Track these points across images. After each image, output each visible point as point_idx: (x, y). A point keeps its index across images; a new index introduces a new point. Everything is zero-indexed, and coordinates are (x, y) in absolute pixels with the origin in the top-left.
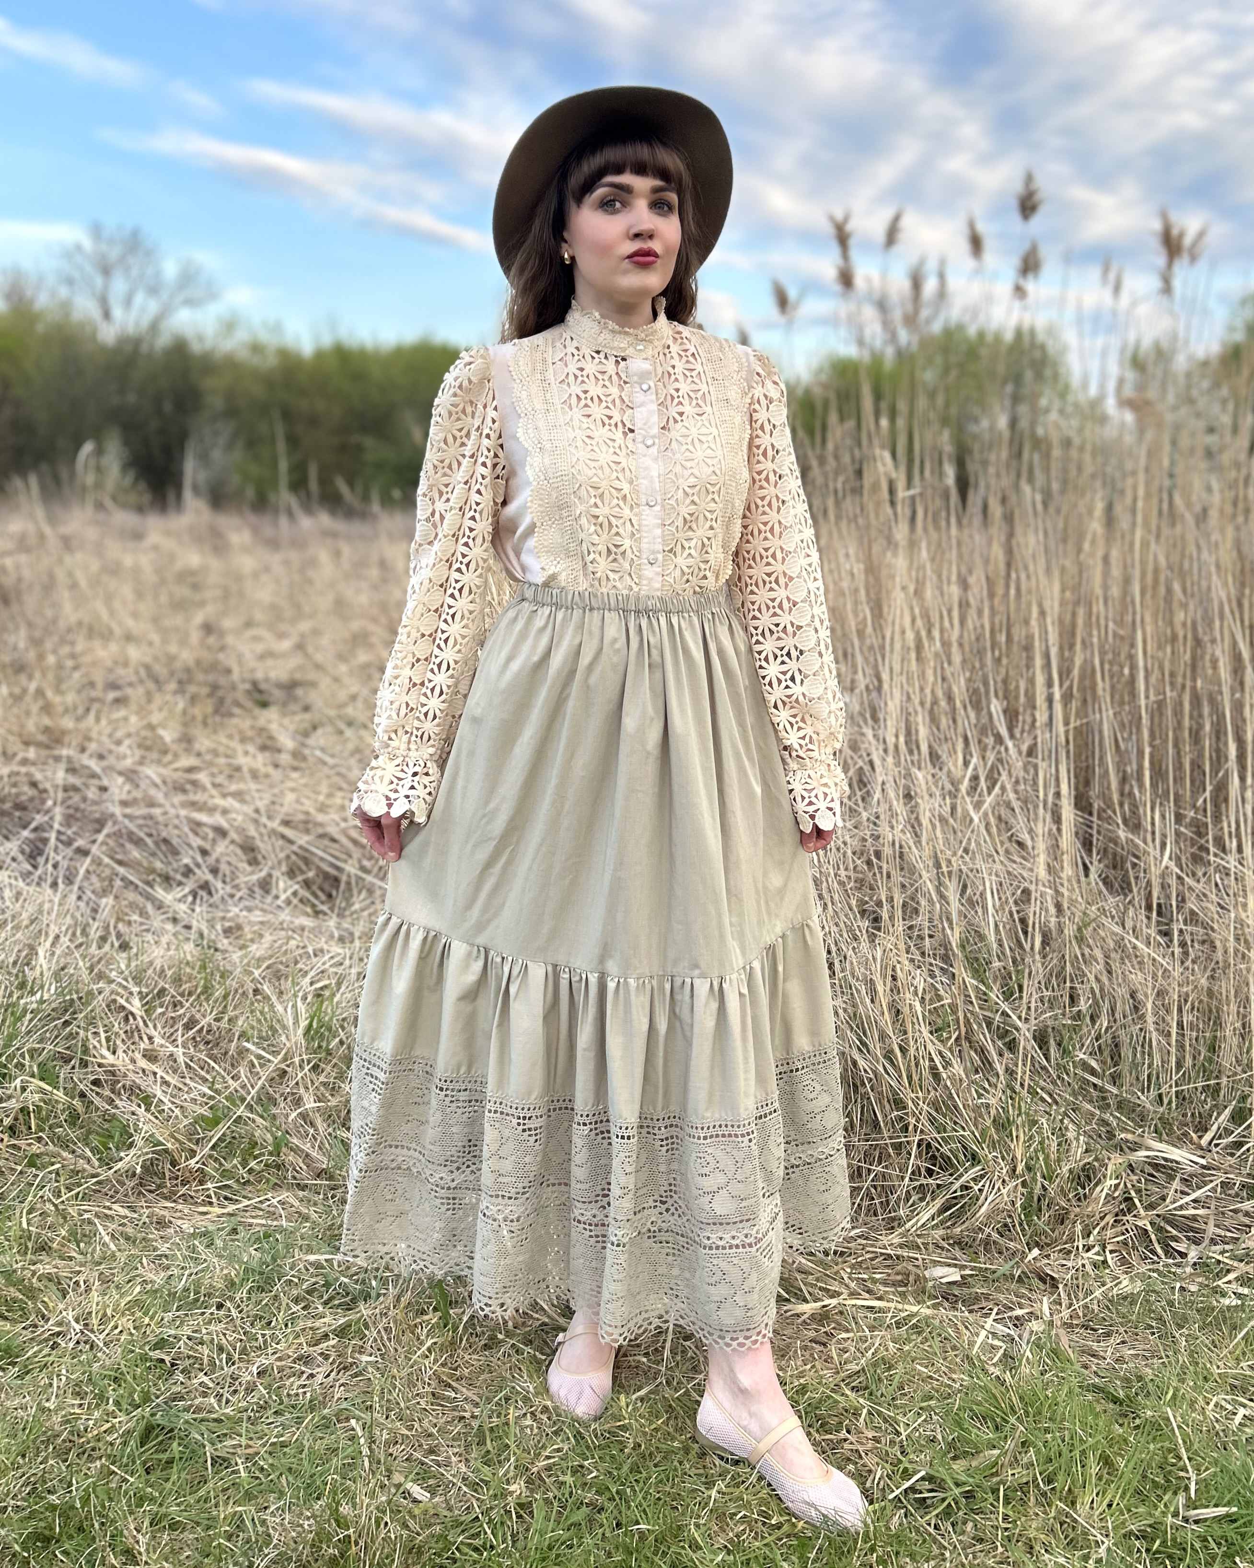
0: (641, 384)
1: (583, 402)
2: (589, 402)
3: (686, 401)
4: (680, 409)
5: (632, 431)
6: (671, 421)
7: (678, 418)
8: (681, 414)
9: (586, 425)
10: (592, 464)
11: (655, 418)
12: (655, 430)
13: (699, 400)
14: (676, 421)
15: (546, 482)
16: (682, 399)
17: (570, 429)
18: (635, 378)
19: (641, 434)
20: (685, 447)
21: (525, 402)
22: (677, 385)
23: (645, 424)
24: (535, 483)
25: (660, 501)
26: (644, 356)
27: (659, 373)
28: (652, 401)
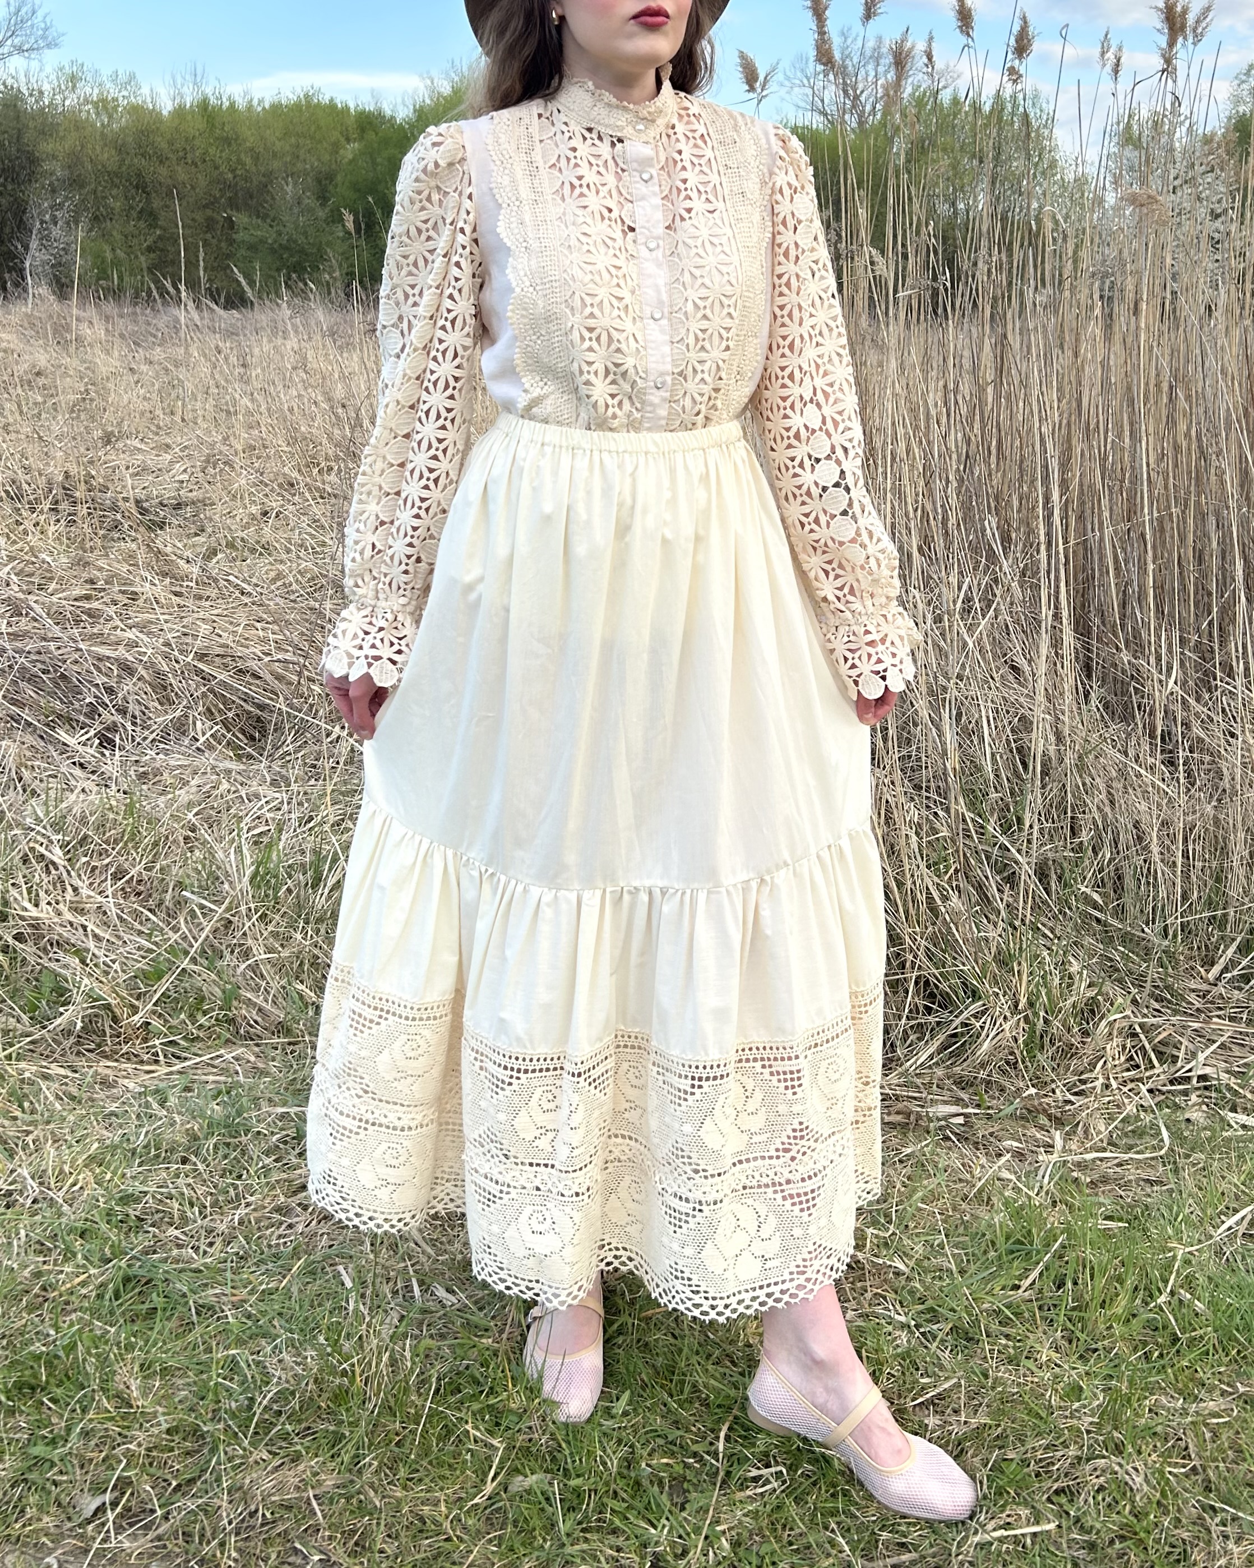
0: (641, 173)
3: (694, 195)
4: (688, 204)
5: (632, 229)
6: (678, 218)
7: (686, 215)
8: (689, 210)
9: (581, 220)
10: (589, 268)
11: (659, 215)
12: (660, 230)
13: (709, 193)
14: (682, 219)
15: (531, 289)
16: (689, 192)
17: (563, 226)
18: (635, 165)
19: (641, 233)
20: (694, 251)
21: (508, 189)
22: (684, 175)
23: (648, 221)
24: (518, 290)
25: (666, 314)
26: (645, 139)
27: (663, 159)
28: (655, 194)
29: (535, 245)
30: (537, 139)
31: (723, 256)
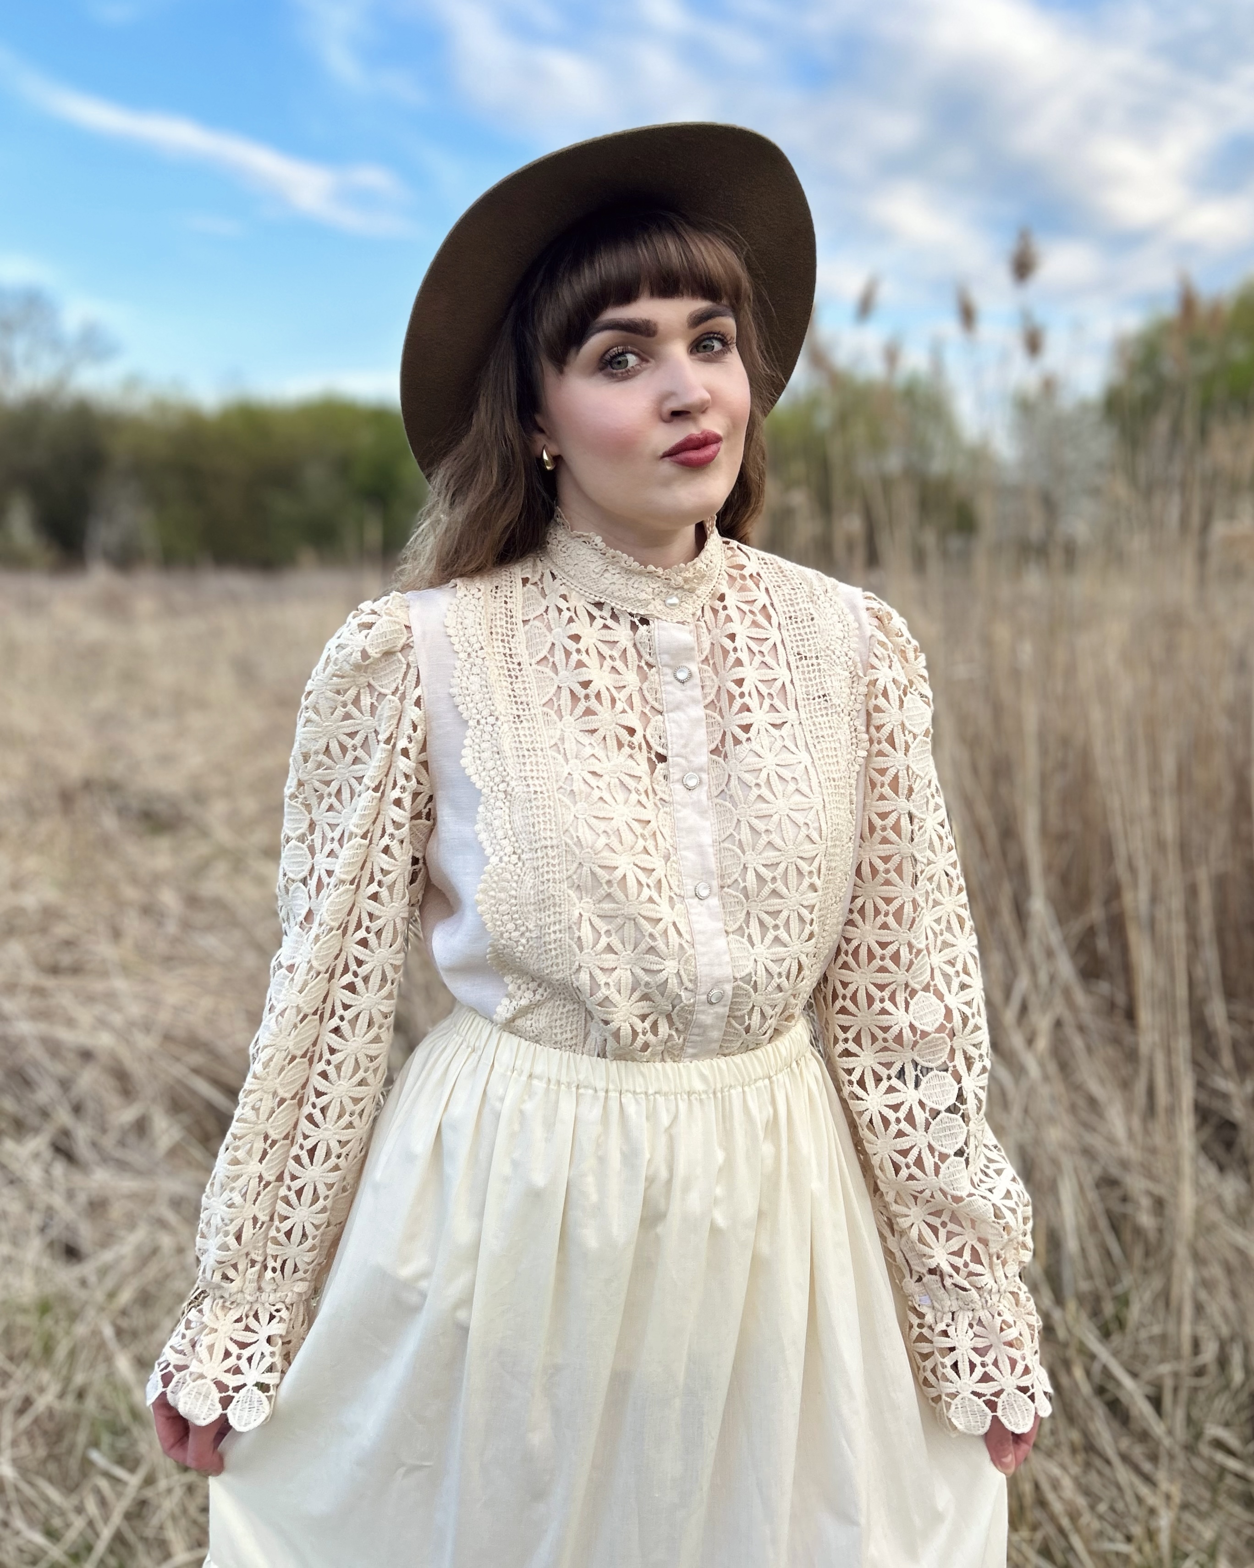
0: (675, 670)
1: (582, 705)
2: (593, 703)
3: (753, 702)
4: (746, 718)
5: (662, 758)
6: (729, 739)
7: (742, 735)
8: (746, 728)
9: (588, 751)
10: (601, 826)
11: (701, 734)
12: (703, 758)
13: (775, 697)
14: (737, 742)
15: (514, 858)
16: (747, 699)
17: (560, 758)
18: (666, 658)
19: (678, 765)
20: (755, 791)
21: (477, 697)
22: (739, 673)
23: (685, 746)
24: (494, 860)
25: (716, 889)
26: (680, 617)
27: (707, 646)
28: (695, 701)
29: (519, 789)
30: (519, 617)
31: (798, 798)
